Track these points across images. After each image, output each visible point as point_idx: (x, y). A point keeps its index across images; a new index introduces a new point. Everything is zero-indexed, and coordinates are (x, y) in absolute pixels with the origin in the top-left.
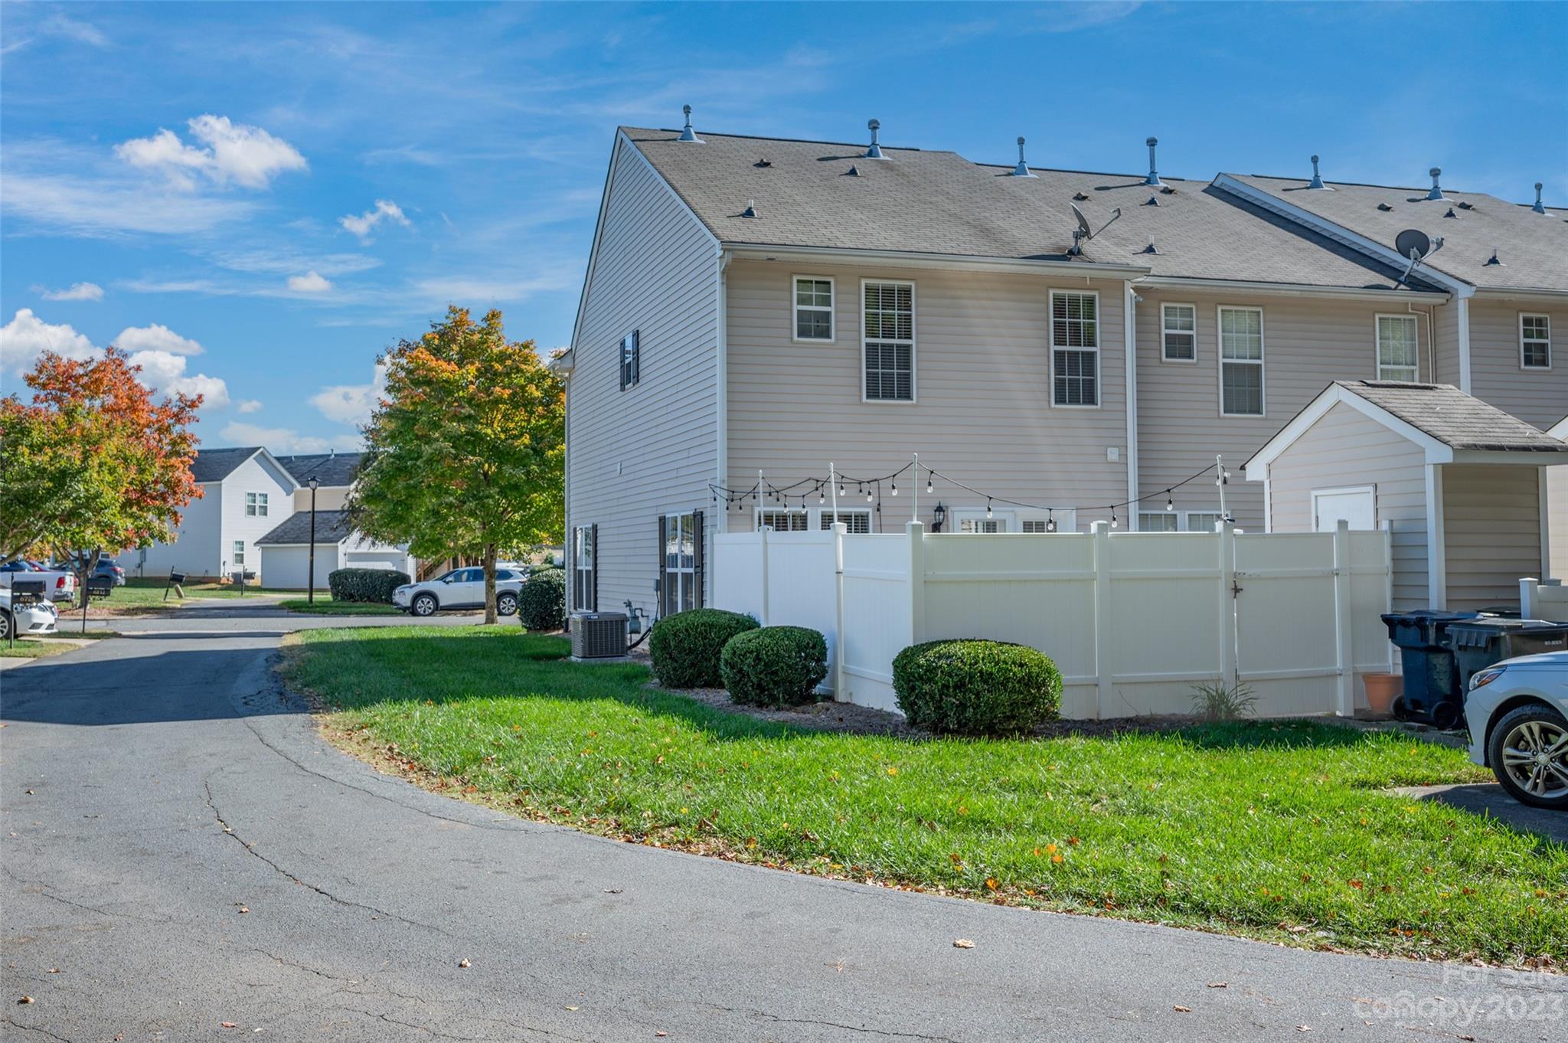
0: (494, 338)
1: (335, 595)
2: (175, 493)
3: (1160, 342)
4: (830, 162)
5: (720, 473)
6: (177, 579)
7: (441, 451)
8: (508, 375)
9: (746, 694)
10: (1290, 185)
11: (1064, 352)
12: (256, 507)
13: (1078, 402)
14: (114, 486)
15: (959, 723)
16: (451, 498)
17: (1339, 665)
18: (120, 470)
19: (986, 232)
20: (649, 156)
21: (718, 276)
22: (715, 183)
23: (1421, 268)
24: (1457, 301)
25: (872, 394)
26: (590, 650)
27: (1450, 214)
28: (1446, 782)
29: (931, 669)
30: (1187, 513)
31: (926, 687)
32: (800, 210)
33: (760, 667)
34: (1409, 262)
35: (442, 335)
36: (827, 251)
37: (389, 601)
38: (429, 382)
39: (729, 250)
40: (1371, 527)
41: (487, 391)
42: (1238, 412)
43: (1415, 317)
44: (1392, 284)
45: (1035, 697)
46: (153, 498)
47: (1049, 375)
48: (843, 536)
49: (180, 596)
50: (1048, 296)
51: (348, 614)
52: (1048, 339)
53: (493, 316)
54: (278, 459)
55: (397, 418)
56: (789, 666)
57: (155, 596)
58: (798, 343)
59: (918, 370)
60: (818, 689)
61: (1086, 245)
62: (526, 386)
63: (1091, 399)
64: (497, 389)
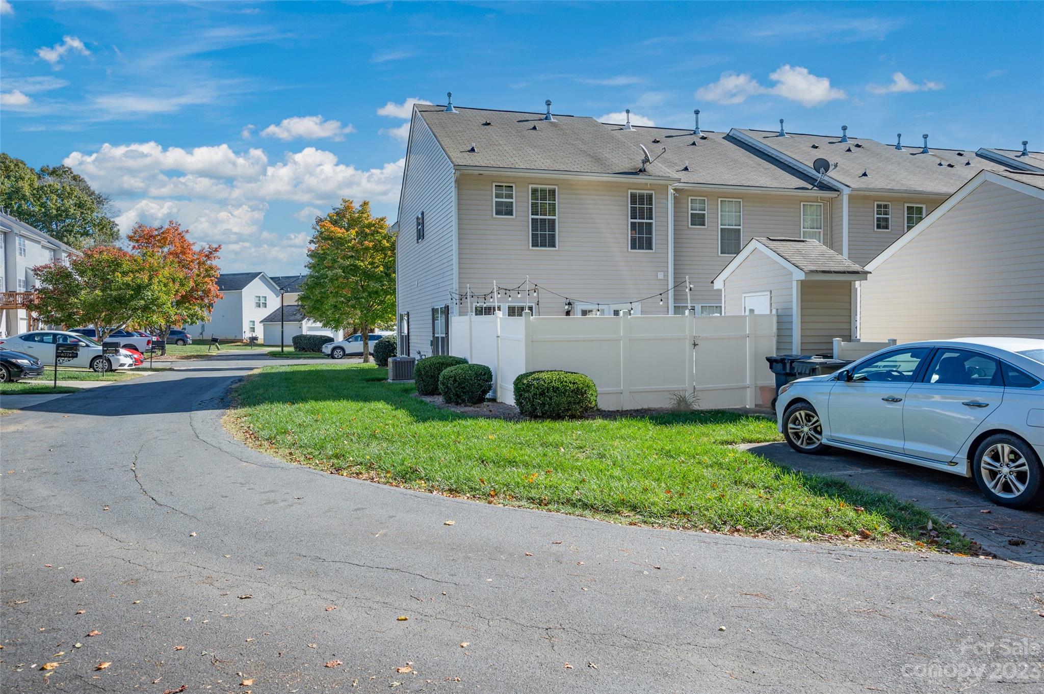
0: (365, 215)
1: (296, 348)
2: (208, 296)
3: (688, 217)
4: (524, 123)
5: (456, 286)
6: (214, 341)
7: (337, 275)
8: (372, 235)
9: (450, 398)
10: (767, 135)
11: (636, 223)
12: (261, 303)
13: (643, 249)
14: (167, 293)
15: (542, 412)
16: (342, 299)
17: (748, 382)
18: (171, 285)
19: (597, 160)
20: (426, 119)
21: (453, 184)
22: (458, 134)
23: (826, 178)
24: (843, 196)
25: (535, 244)
26: (396, 375)
27: (849, 150)
28: (768, 441)
29: (529, 386)
30: (700, 305)
31: (526, 395)
32: (501, 149)
33: (456, 384)
34: (820, 175)
35: (338, 214)
36: (510, 170)
37: (320, 350)
38: (331, 239)
39: (458, 170)
40: (768, 313)
41: (361, 243)
42: (728, 253)
43: (822, 204)
44: (810, 187)
45: (580, 400)
46: (197, 299)
47: (628, 235)
48: (500, 318)
49: (218, 349)
50: (628, 193)
51: (300, 358)
52: (628, 216)
53: (365, 204)
54: (271, 278)
55: (316, 257)
56: (470, 384)
57: (204, 349)
58: (496, 218)
59: (559, 232)
60: (489, 395)
61: (648, 167)
62: (381, 240)
63: (650, 247)
64: (366, 242)
